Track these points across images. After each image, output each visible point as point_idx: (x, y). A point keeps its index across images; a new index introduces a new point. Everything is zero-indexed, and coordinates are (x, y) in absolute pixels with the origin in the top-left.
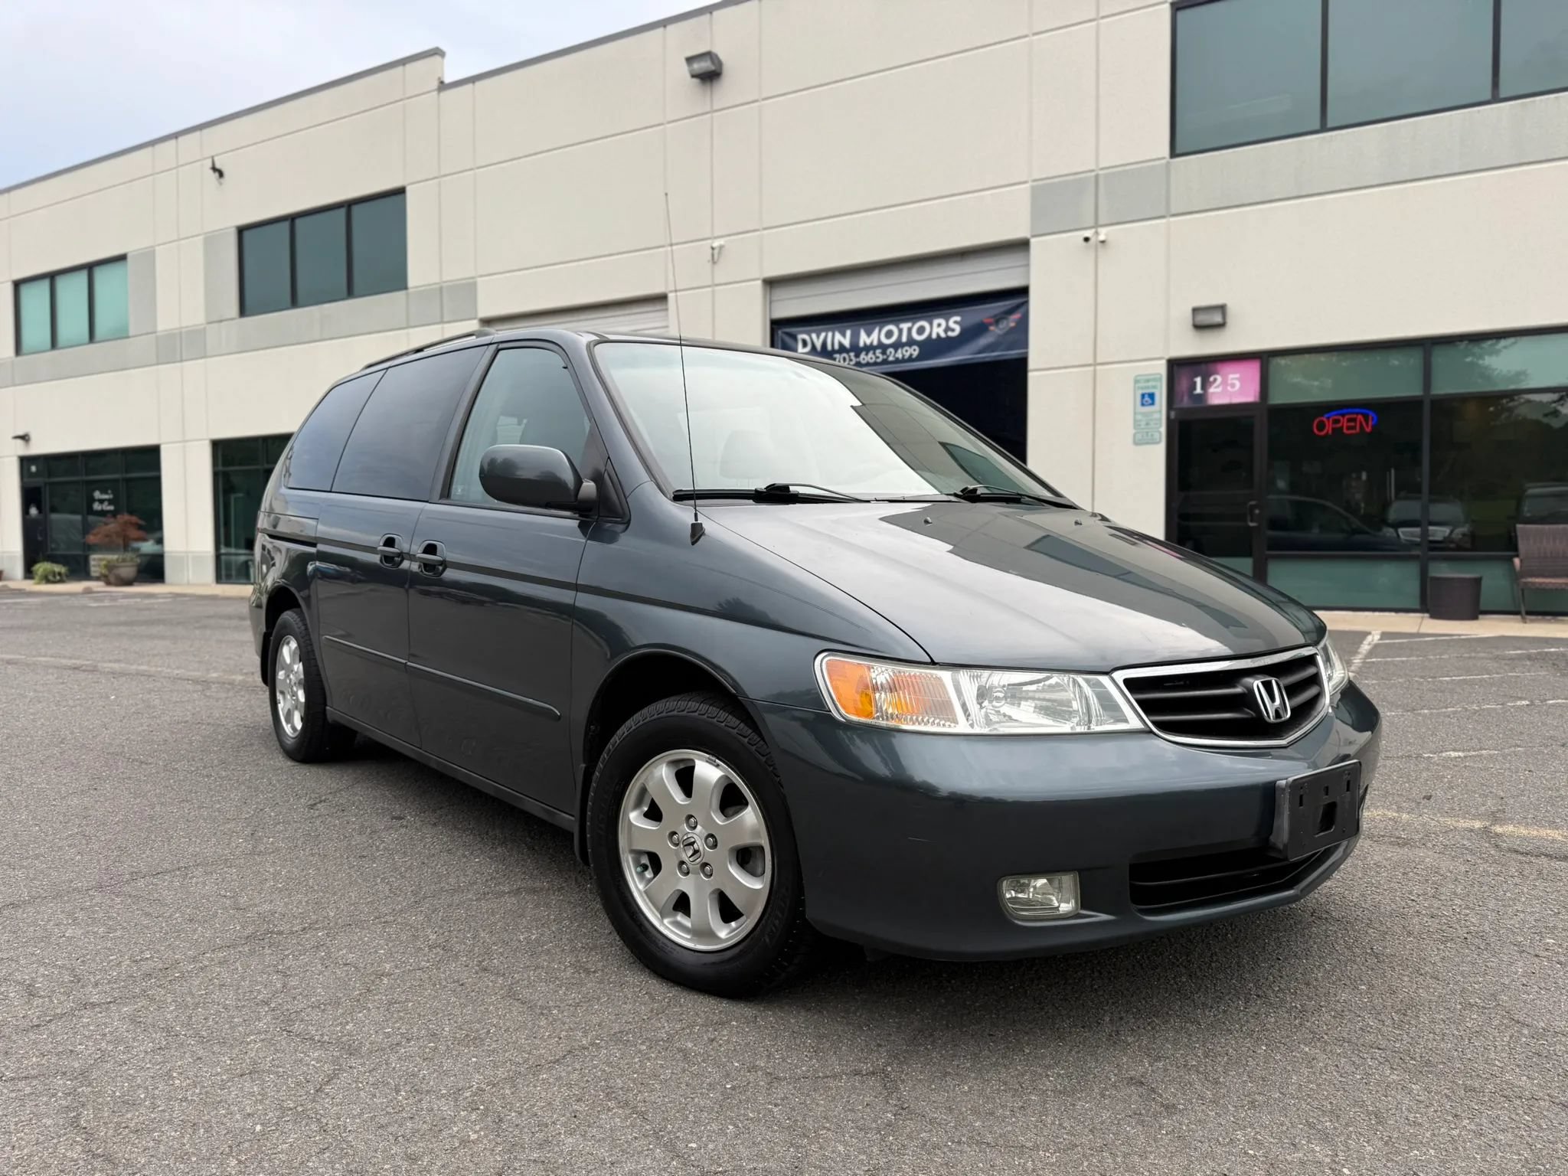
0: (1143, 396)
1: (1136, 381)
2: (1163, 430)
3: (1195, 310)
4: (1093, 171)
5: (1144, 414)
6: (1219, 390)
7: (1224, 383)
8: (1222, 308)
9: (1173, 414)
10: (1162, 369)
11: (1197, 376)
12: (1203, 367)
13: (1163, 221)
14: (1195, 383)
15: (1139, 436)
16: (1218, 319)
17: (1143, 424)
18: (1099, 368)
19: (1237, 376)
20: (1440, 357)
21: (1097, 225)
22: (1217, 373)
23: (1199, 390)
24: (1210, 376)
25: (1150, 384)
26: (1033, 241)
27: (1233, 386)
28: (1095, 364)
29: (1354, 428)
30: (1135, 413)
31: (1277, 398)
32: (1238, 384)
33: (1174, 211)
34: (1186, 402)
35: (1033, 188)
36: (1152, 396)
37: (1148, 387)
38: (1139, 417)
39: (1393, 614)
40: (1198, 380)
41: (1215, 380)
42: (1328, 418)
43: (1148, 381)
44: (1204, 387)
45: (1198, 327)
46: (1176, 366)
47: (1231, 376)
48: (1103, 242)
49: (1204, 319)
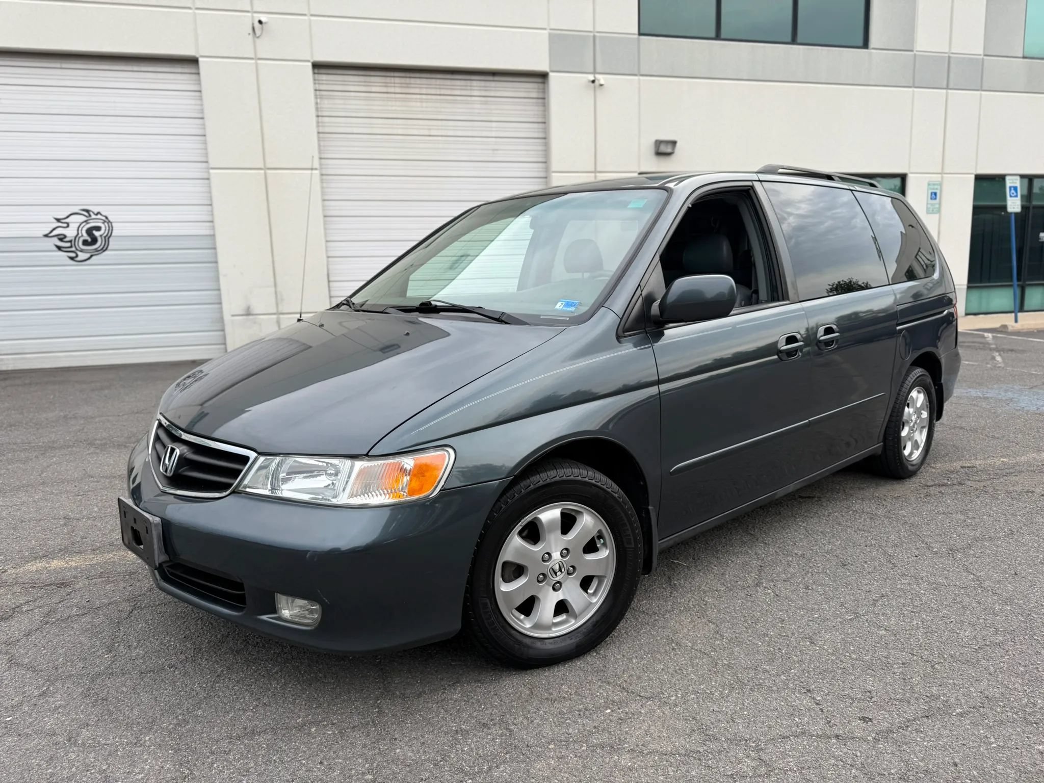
3: (658, 143)
4: (591, 32)
8: (674, 143)
13: (637, 78)
16: (669, 150)
18: (598, 174)
21: (594, 72)
26: (551, 75)
28: (596, 171)
33: (642, 73)
35: (550, 34)
45: (659, 154)
48: (601, 85)
49: (663, 149)
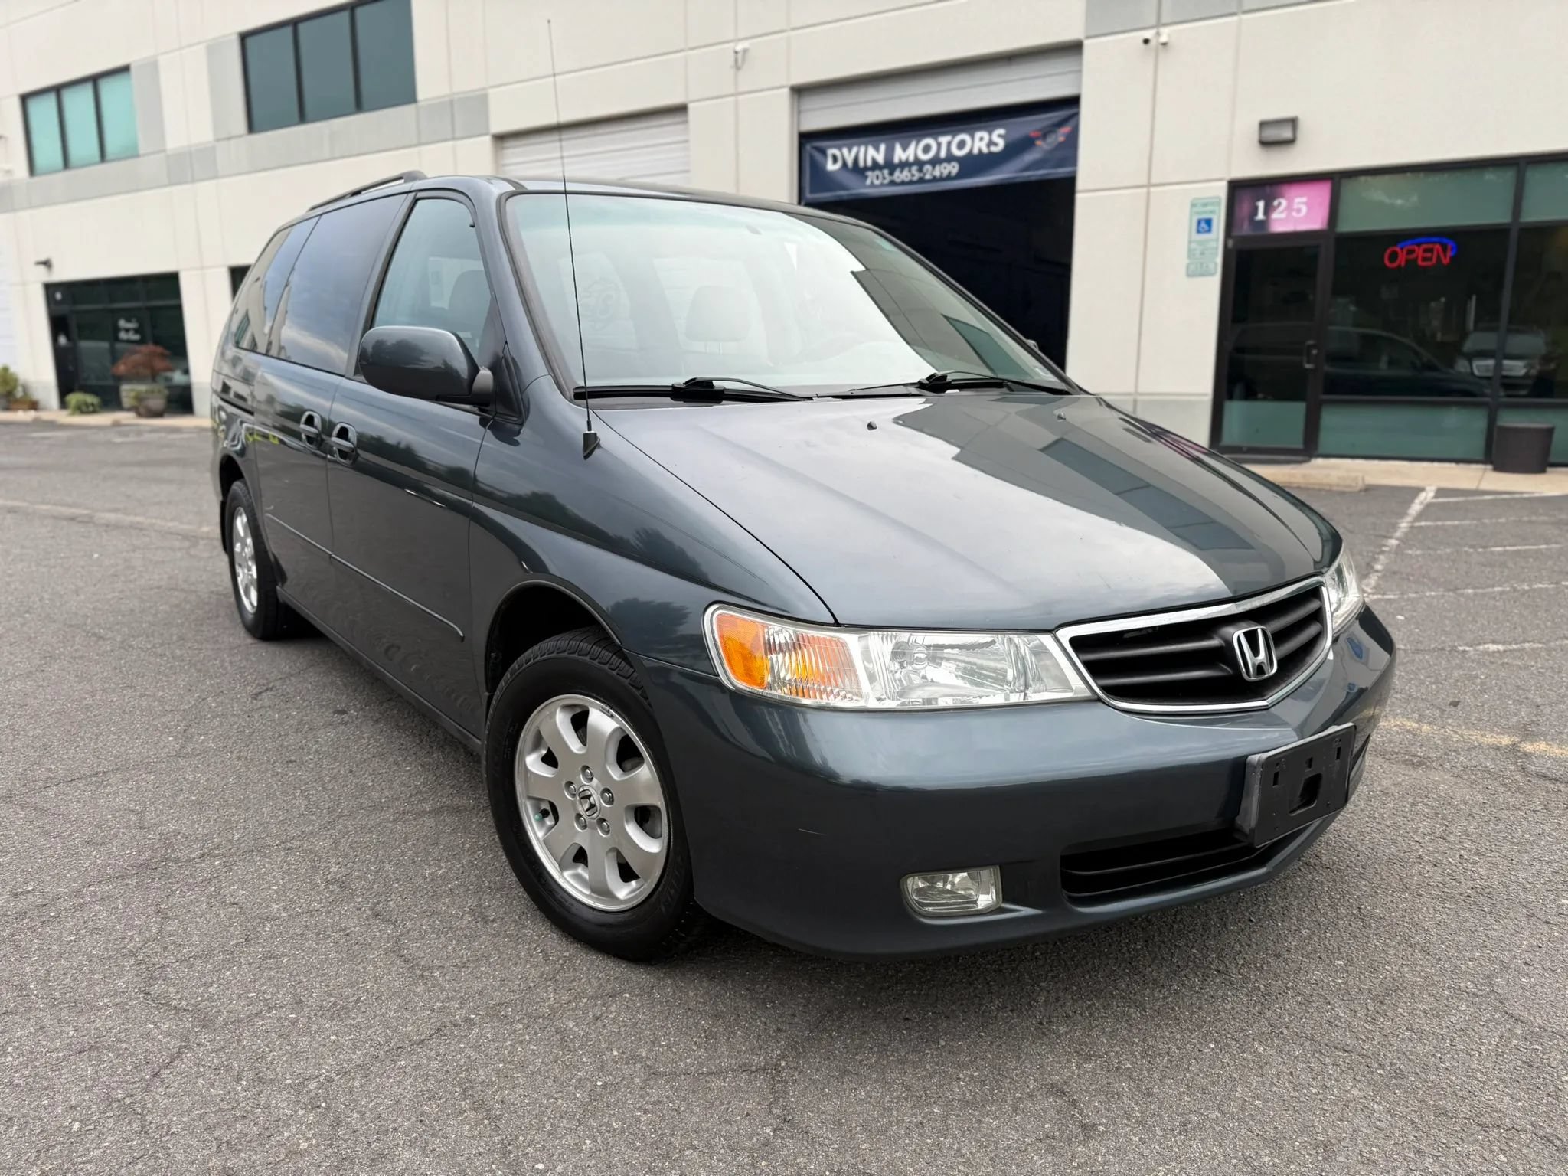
0: (1199, 222)
1: (1193, 205)
2: (1219, 260)
3: (1263, 125)
5: (1200, 243)
6: (1283, 216)
7: (1289, 208)
8: (1293, 122)
9: (1231, 243)
10: (1221, 191)
11: (1259, 200)
12: (1268, 189)
13: (1235, 18)
14: (1256, 209)
15: (1192, 267)
16: (1287, 134)
17: (1198, 252)
18: (1153, 189)
19: (1304, 199)
20: (1535, 177)
21: (1159, 24)
22: (1282, 196)
23: (1260, 216)
24: (1274, 198)
25: (1209, 208)
26: (1087, 43)
27: (1299, 211)
28: (1149, 185)
29: (1430, 259)
30: (1190, 242)
31: (1345, 227)
32: (1304, 209)
33: (1246, 8)
34: (1245, 230)
36: (1209, 222)
37: (1205, 212)
38: (1193, 246)
39: (1453, 465)
40: (1261, 205)
41: (1280, 204)
42: (1402, 249)
43: (1205, 205)
44: (1267, 212)
45: (1265, 144)
46: (1238, 188)
47: (1298, 200)
48: (1164, 44)
49: (1272, 134)
